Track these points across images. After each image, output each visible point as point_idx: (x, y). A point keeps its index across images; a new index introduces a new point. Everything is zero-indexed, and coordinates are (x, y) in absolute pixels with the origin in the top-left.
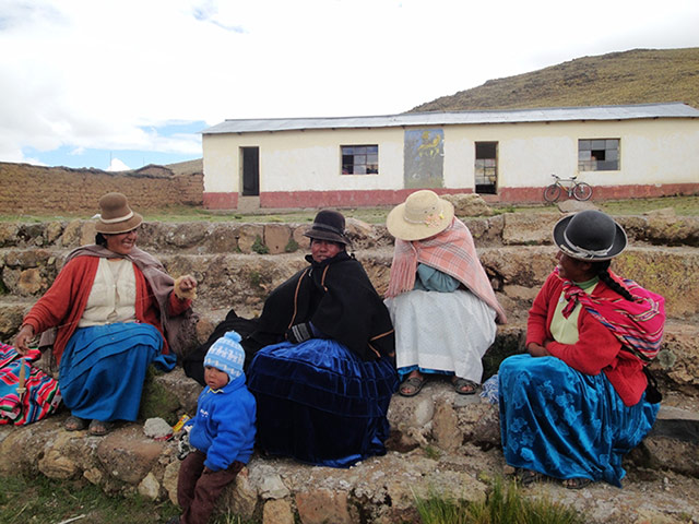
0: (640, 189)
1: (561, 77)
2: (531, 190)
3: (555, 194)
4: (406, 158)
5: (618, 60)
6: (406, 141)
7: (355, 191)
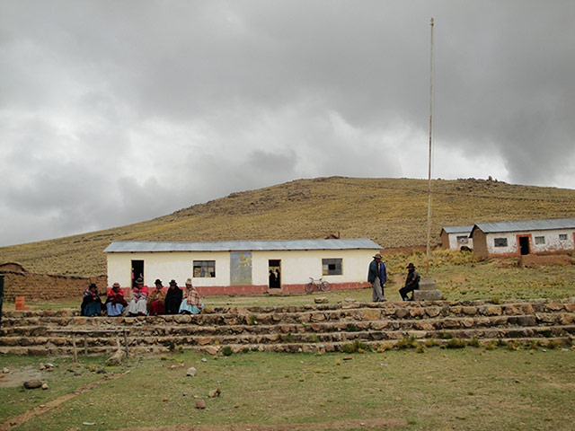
0: (353, 284)
1: (285, 194)
2: (299, 286)
3: (312, 288)
4: (231, 268)
5: (324, 183)
6: (231, 259)
7: (202, 287)
